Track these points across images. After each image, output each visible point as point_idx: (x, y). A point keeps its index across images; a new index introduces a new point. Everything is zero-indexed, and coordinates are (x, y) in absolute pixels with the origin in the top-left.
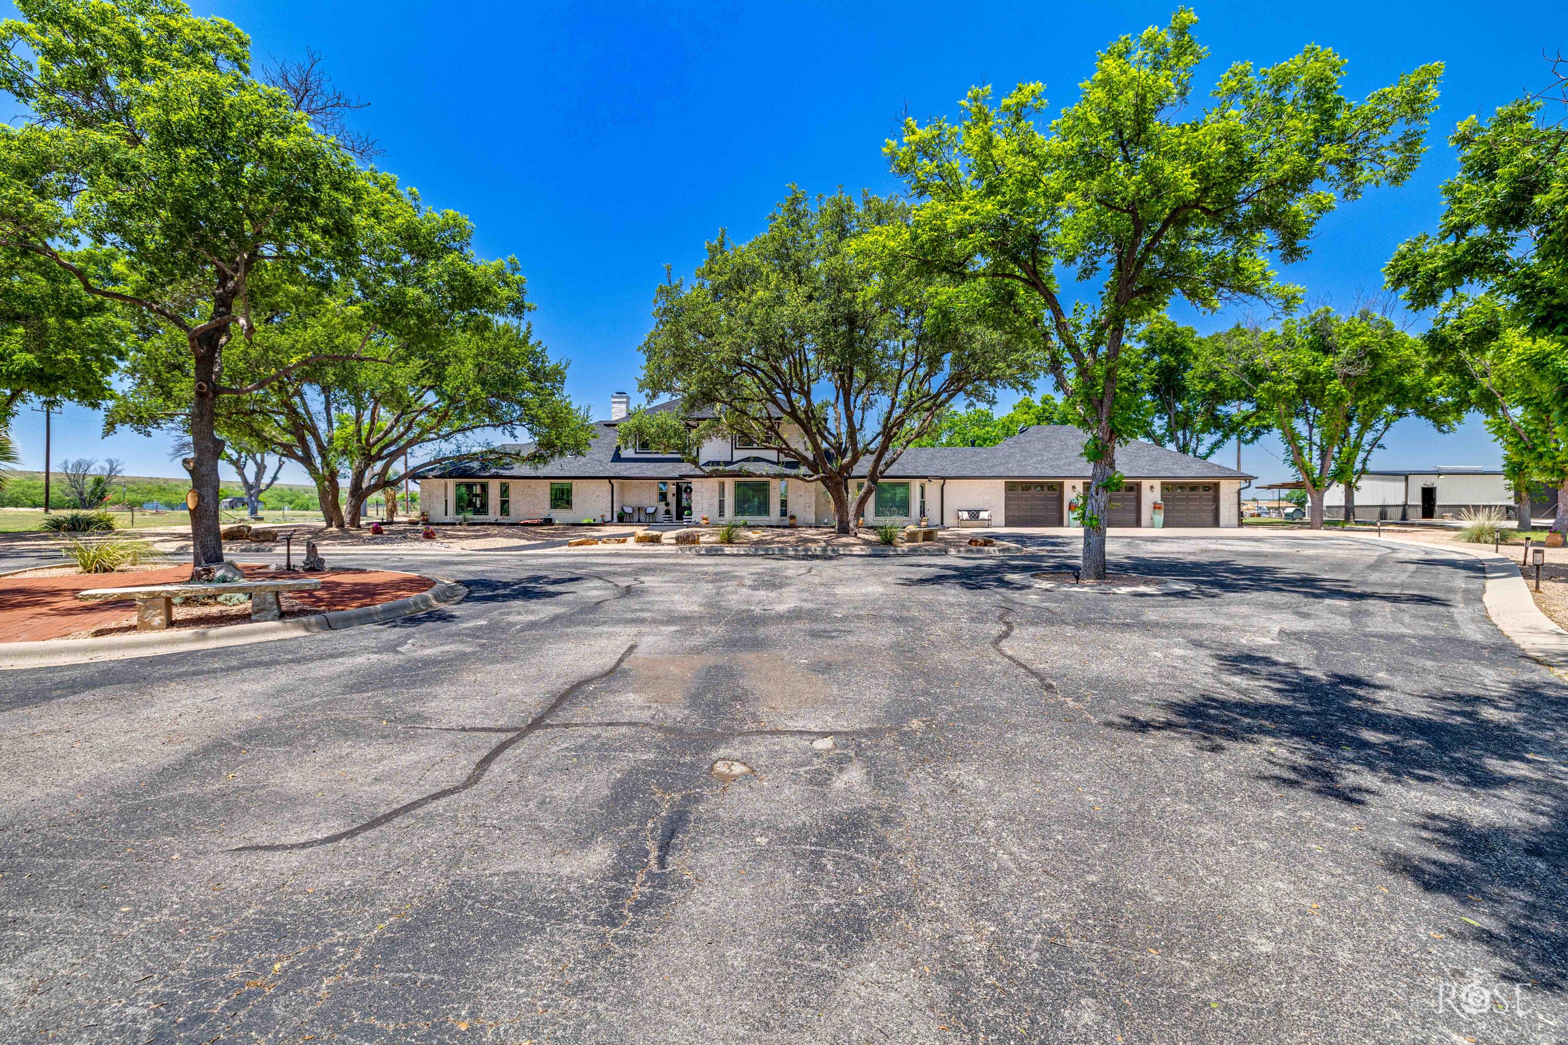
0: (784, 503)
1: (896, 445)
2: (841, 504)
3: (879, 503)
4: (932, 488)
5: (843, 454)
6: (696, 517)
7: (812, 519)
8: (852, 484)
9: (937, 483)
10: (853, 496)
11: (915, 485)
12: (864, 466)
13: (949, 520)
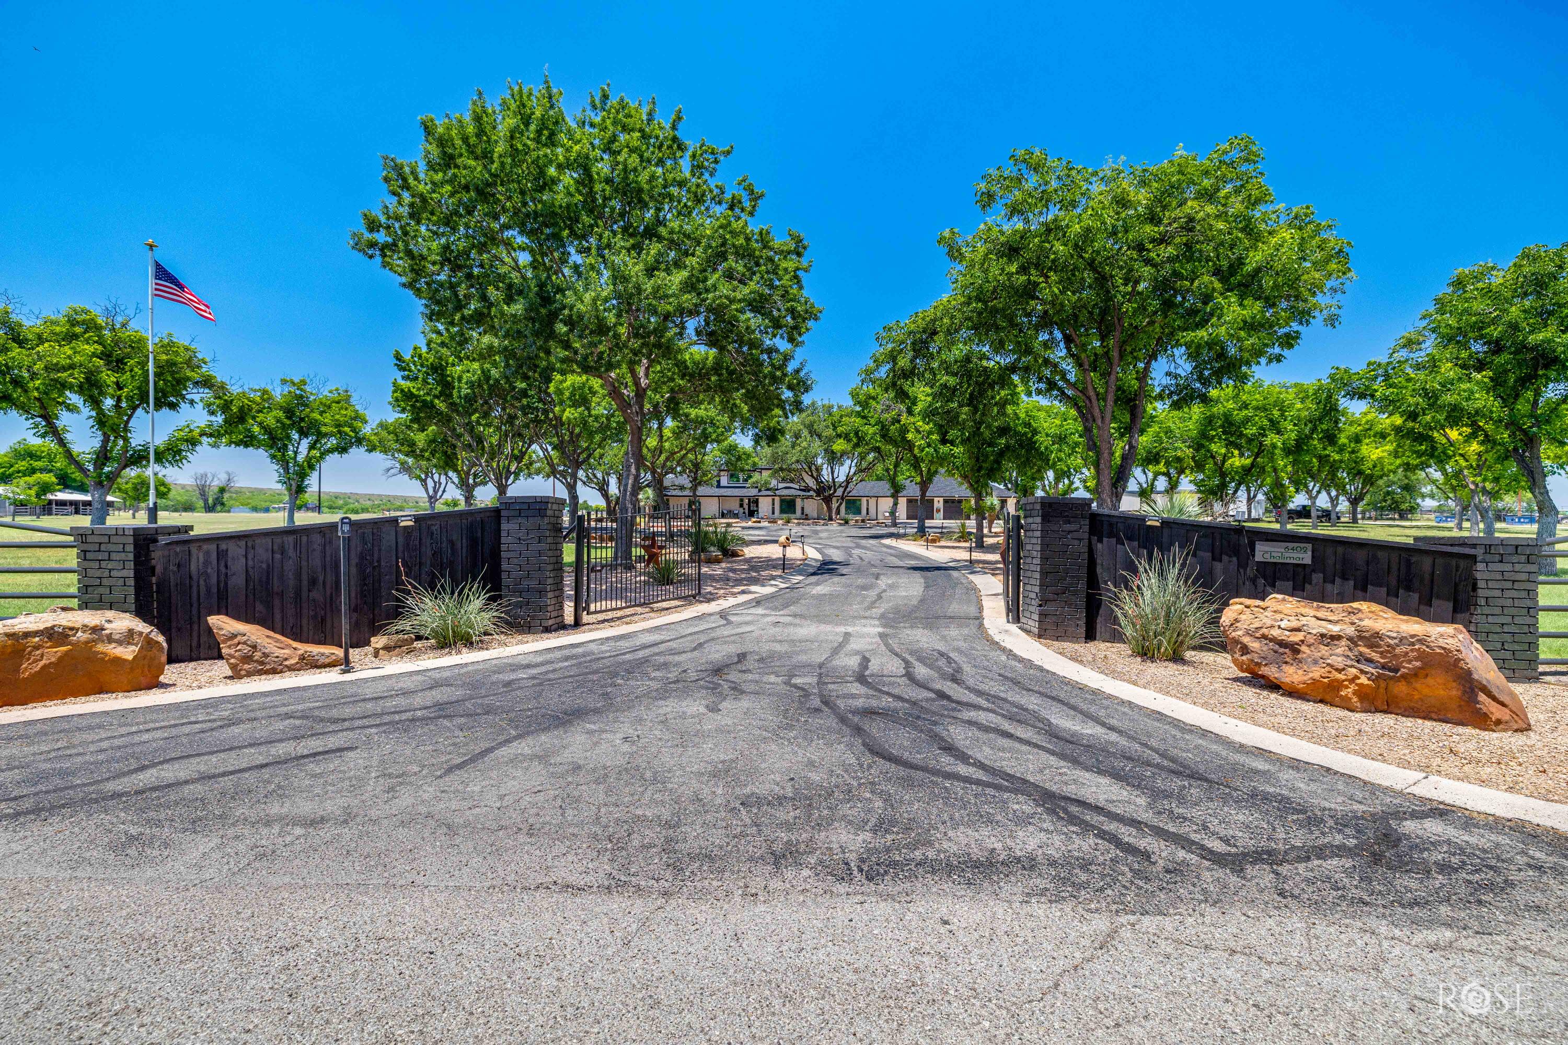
0: (803, 509)
1: (851, 485)
2: (829, 509)
3: (847, 508)
4: (872, 501)
5: (830, 488)
6: (761, 515)
7: (815, 515)
8: (834, 500)
9: (874, 500)
10: (835, 505)
11: (864, 500)
12: (839, 492)
13: (880, 516)
